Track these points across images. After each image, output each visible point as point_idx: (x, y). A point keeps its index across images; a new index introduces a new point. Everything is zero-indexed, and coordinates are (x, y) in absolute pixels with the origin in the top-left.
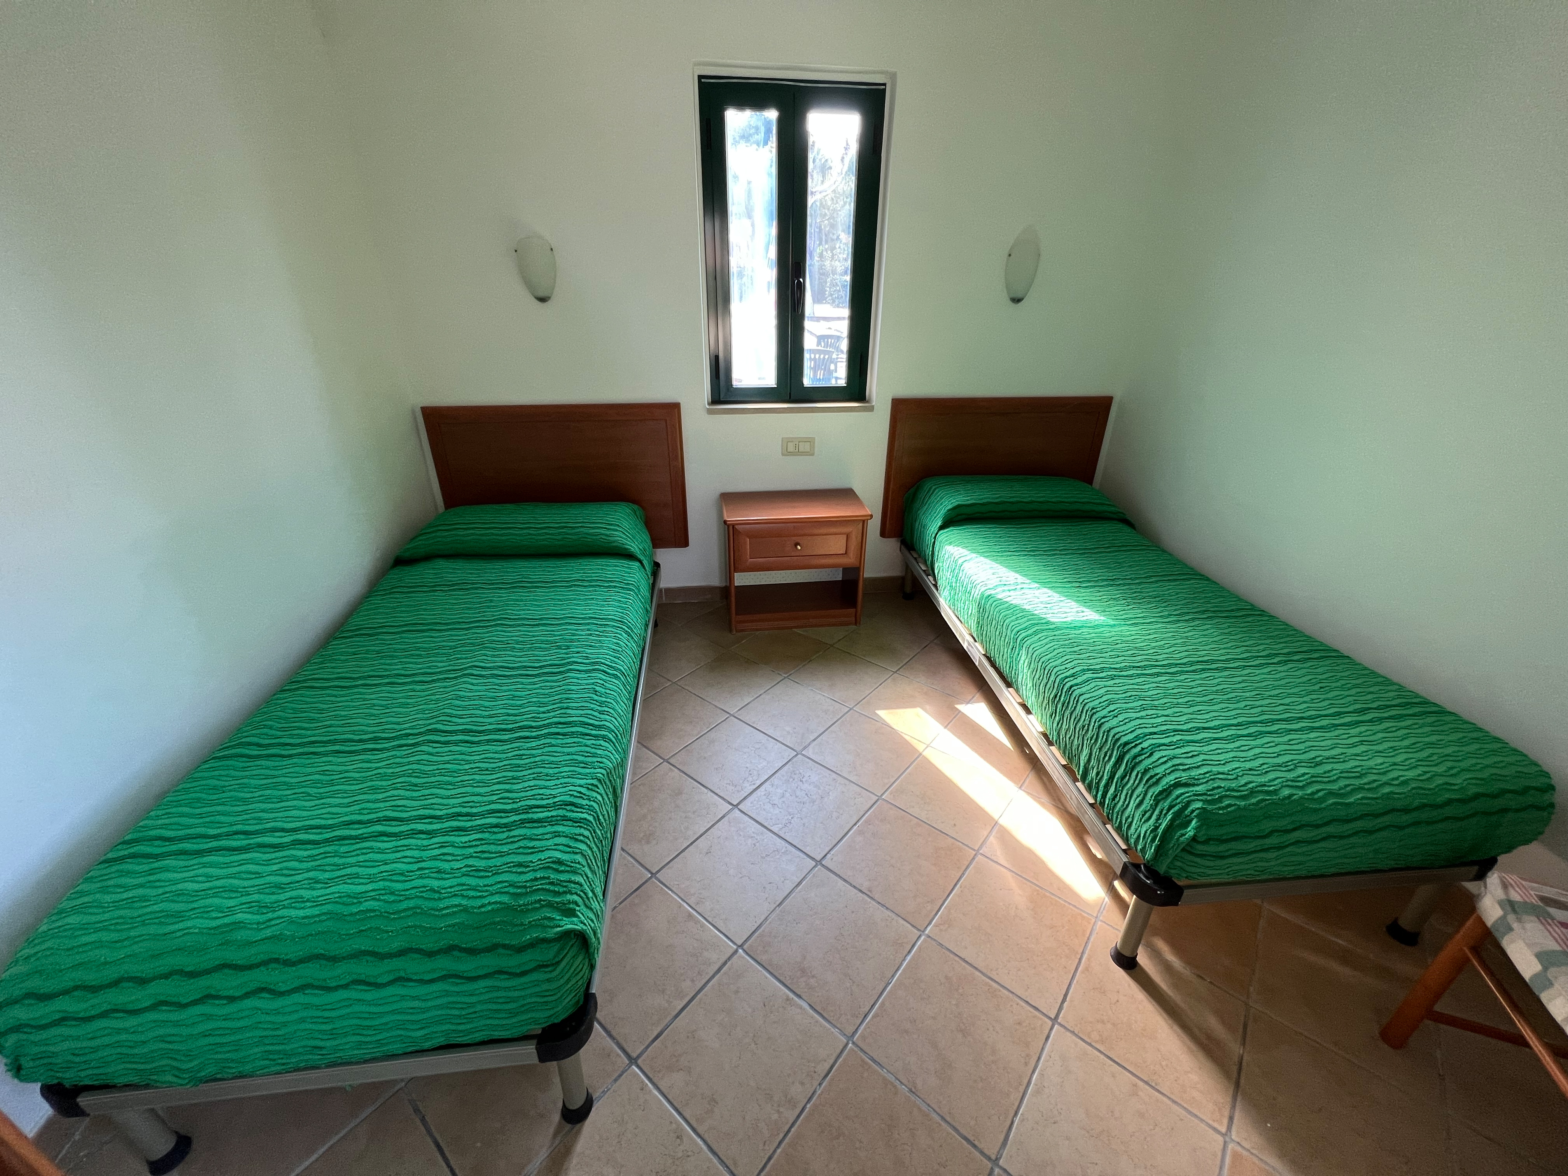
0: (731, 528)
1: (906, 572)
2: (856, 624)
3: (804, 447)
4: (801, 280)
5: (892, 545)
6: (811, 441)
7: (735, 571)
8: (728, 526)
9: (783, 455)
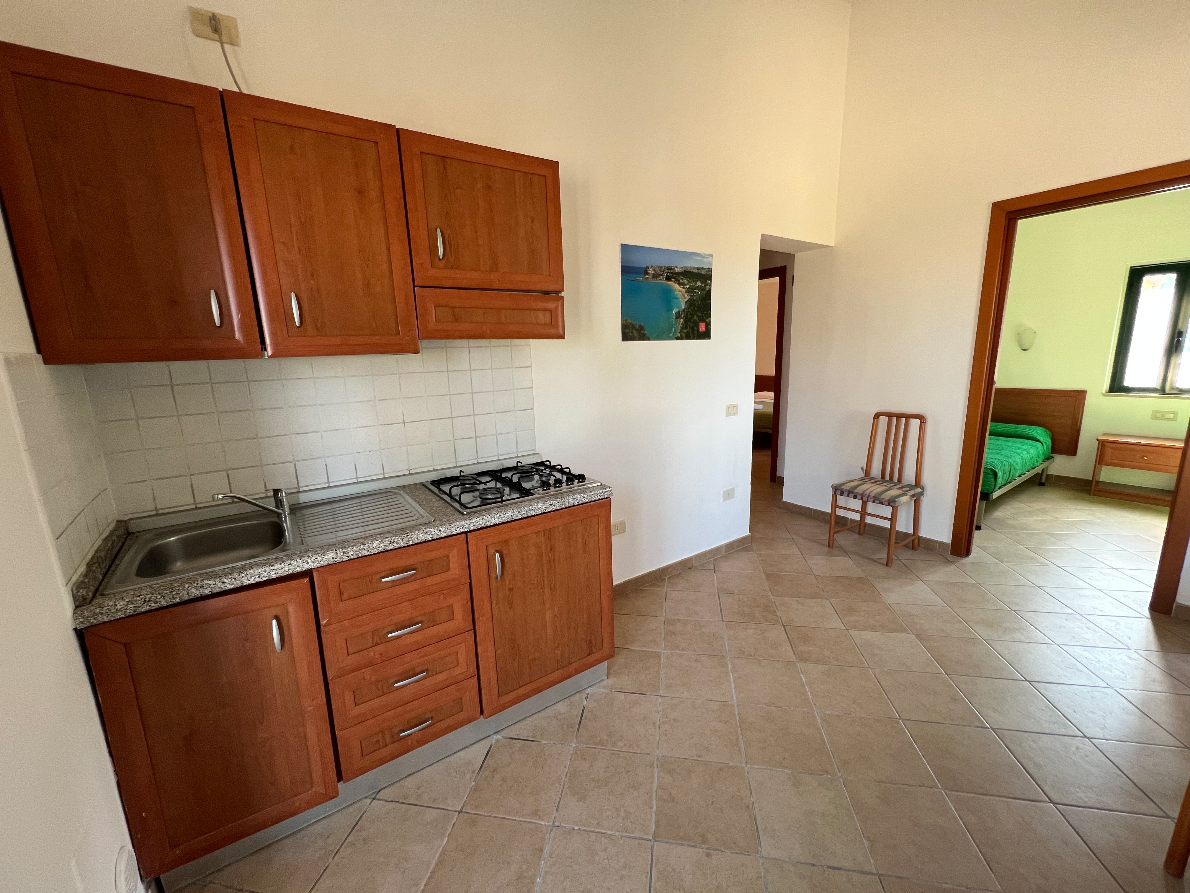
0: (1101, 442)
3: (1169, 416)
7: (1099, 464)
8: (1111, 443)
9: (1152, 419)
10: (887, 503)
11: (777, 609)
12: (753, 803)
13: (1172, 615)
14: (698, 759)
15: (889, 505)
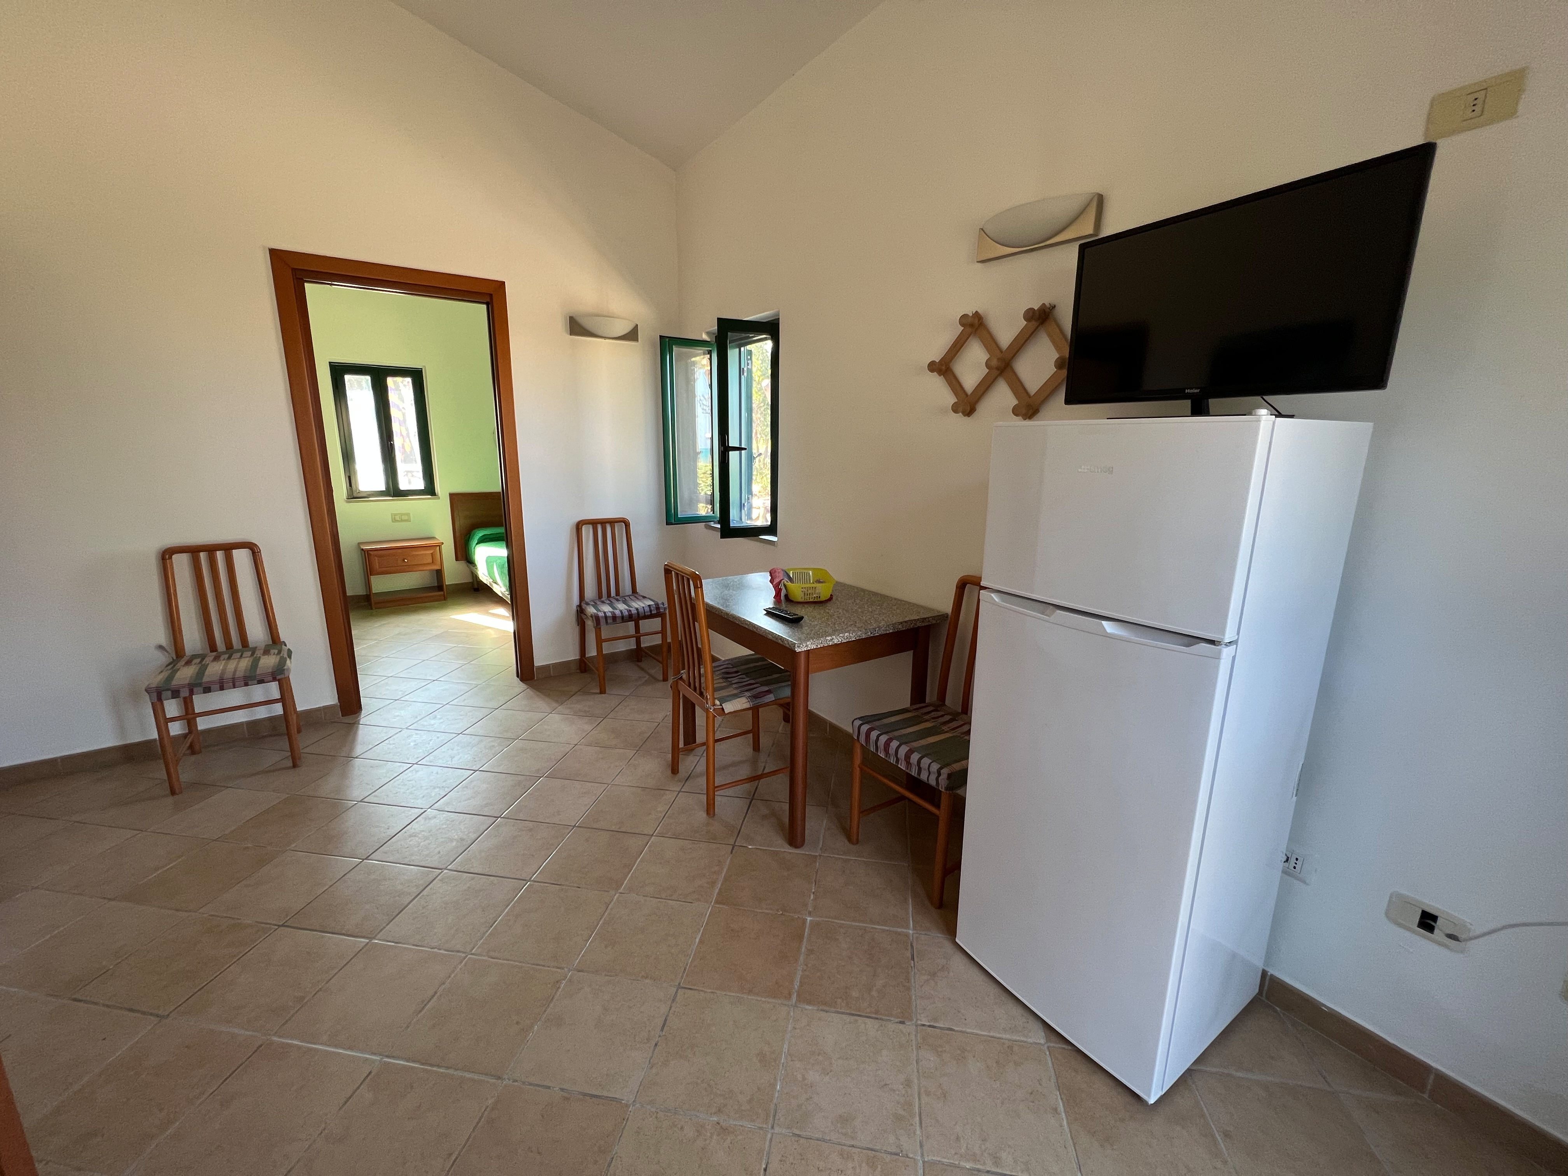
0: (366, 552)
1: (473, 580)
2: (445, 600)
3: (404, 518)
4: (392, 442)
5: (462, 565)
6: (408, 514)
7: (371, 575)
8: (365, 551)
9: (393, 521)
10: (271, 678)
11: (233, 919)
12: (562, 1090)
13: (535, 679)
14: (453, 1158)
15: (274, 679)
